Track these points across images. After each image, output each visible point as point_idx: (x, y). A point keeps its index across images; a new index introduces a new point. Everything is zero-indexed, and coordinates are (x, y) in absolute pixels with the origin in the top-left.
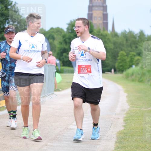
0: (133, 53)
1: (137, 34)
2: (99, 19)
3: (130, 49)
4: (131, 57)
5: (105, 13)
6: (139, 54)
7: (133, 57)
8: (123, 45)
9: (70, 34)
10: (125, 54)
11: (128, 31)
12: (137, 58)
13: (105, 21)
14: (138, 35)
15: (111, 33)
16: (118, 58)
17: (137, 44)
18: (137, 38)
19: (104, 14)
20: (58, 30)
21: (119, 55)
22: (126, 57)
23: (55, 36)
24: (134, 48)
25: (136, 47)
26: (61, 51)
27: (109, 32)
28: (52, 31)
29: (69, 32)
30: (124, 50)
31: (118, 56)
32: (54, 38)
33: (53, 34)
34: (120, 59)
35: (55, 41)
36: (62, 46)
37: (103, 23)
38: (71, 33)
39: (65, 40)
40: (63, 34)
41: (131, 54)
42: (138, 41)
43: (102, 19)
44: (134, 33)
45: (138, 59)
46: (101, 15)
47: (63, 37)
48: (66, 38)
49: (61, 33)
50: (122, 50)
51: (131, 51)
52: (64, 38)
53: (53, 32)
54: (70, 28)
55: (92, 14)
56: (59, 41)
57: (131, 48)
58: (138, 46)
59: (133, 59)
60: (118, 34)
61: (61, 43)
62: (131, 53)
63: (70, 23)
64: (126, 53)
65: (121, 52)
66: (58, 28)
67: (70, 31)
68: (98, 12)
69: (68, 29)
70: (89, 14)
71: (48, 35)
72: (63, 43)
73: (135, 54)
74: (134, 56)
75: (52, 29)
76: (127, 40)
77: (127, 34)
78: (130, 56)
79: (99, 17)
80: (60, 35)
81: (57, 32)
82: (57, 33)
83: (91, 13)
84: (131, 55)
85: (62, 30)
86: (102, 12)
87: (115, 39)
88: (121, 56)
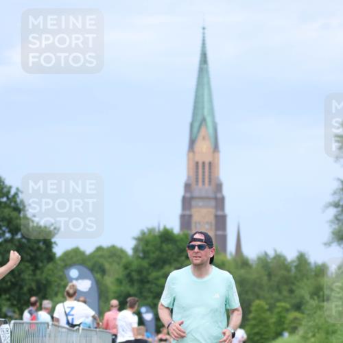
0: (283, 304)
1: (293, 261)
2: (207, 226)
3: (276, 294)
4: (279, 313)
5: (220, 213)
6: (298, 307)
7: (284, 314)
8: (261, 287)
9: (140, 260)
10: (267, 307)
11: (271, 254)
12: (293, 315)
13: (220, 233)
14: (295, 264)
15: (235, 260)
16: (251, 316)
17: (293, 284)
18: (293, 269)
19: (216, 216)
20: (114, 253)
21: (253, 308)
22: (268, 314)
23: (107, 266)
24: (285, 293)
25: (291, 291)
26: (121, 299)
27: (229, 257)
28: (99, 253)
29: (139, 257)
30: (264, 298)
31: (250, 312)
32: (103, 271)
33: (101, 261)
34: (254, 318)
35: (106, 277)
36: (122, 288)
37: (216, 235)
38: (143, 258)
39: (129, 275)
40: (124, 261)
41: (278, 307)
42: (295, 277)
43: (213, 227)
44: (285, 259)
45: (296, 319)
46: (212, 219)
47: (126, 267)
48: (132, 271)
49: (121, 258)
50: (258, 297)
51: (279, 301)
52: (128, 271)
53: (101, 256)
54: (140, 248)
55: (190, 216)
56: (117, 276)
57: (280, 292)
58: (294, 287)
59: (285, 317)
60: (250, 262)
61: (119, 282)
62: (278, 304)
63: (140, 236)
64: (267, 304)
65: (257, 302)
66: (113, 247)
67: (141, 255)
68: (204, 211)
69: (136, 249)
70: (183, 217)
71: (90, 264)
72: (124, 282)
73: (288, 306)
74: (287, 310)
75: (99, 249)
76: (269, 275)
77: (269, 261)
78: (276, 310)
79: (207, 223)
80: (119, 264)
81: (110, 257)
82: (110, 260)
83: (187, 213)
84: (280, 309)
85: (122, 251)
86: (213, 211)
87: (242, 272)
88: (256, 311)
